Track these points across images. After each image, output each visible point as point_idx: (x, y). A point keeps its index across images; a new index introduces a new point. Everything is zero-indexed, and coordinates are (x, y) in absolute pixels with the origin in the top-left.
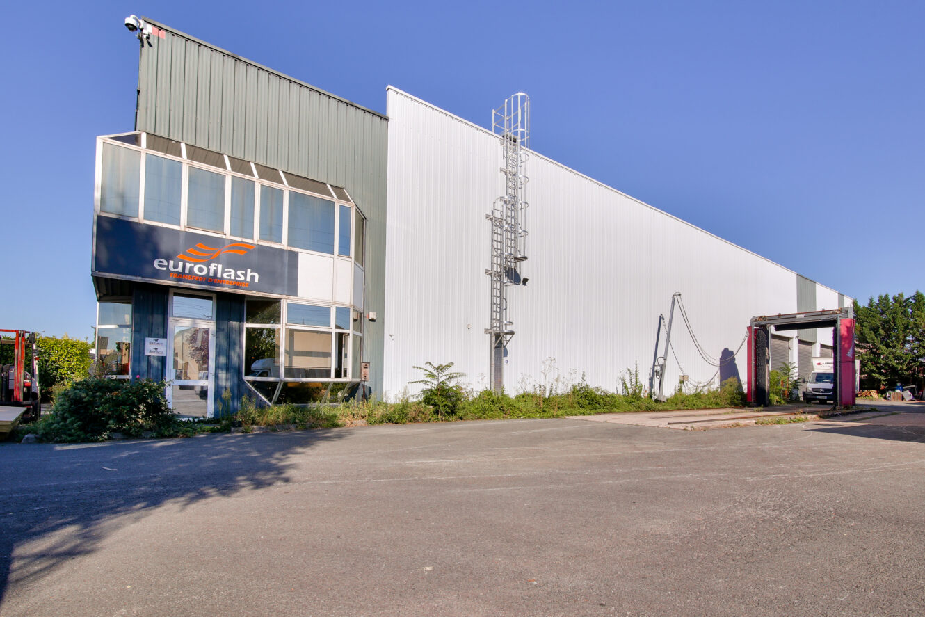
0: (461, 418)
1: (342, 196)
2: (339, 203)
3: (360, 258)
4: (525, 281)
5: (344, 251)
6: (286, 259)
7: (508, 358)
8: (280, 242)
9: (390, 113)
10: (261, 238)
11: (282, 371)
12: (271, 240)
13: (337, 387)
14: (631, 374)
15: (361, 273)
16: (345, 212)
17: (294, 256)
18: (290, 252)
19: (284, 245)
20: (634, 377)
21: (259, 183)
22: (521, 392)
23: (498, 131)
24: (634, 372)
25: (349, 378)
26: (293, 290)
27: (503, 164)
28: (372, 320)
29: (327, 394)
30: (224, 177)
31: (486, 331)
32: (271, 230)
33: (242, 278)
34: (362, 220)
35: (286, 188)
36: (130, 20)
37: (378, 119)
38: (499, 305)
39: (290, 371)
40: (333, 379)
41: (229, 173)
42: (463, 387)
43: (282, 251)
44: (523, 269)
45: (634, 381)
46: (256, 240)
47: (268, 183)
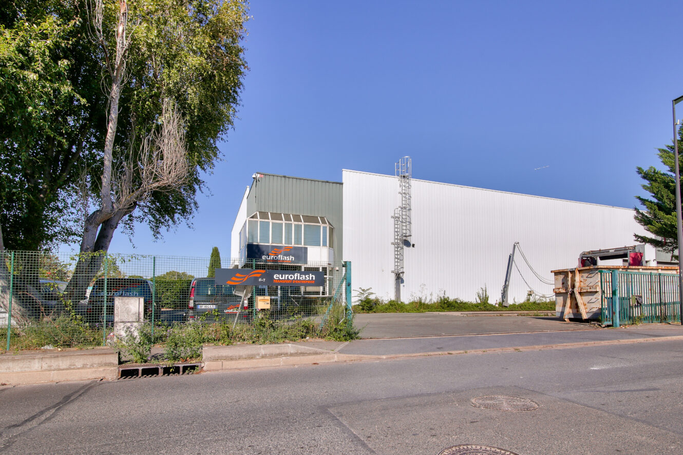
0: (375, 312)
1: (324, 222)
2: (322, 225)
3: (331, 246)
4: (413, 246)
5: (325, 245)
6: (303, 250)
7: (404, 284)
8: (301, 244)
9: (344, 181)
10: (295, 244)
11: (302, 293)
12: (298, 244)
13: (323, 299)
14: (483, 291)
15: (332, 251)
16: (325, 228)
17: (306, 249)
18: (305, 248)
19: (302, 245)
20: (484, 292)
21: (293, 223)
22: (412, 300)
23: (398, 175)
24: (484, 289)
25: (327, 295)
26: (306, 262)
27: (400, 190)
28: (337, 270)
29: (319, 302)
30: (282, 224)
31: (392, 272)
32: (298, 240)
33: (289, 259)
34: (332, 230)
35: (303, 224)
36: (254, 176)
37: (338, 185)
38: (399, 258)
39: (306, 293)
40: (321, 296)
41: (284, 222)
42: (380, 298)
43: (302, 247)
44: (412, 240)
45: (484, 294)
46: (293, 245)
47: (296, 223)
